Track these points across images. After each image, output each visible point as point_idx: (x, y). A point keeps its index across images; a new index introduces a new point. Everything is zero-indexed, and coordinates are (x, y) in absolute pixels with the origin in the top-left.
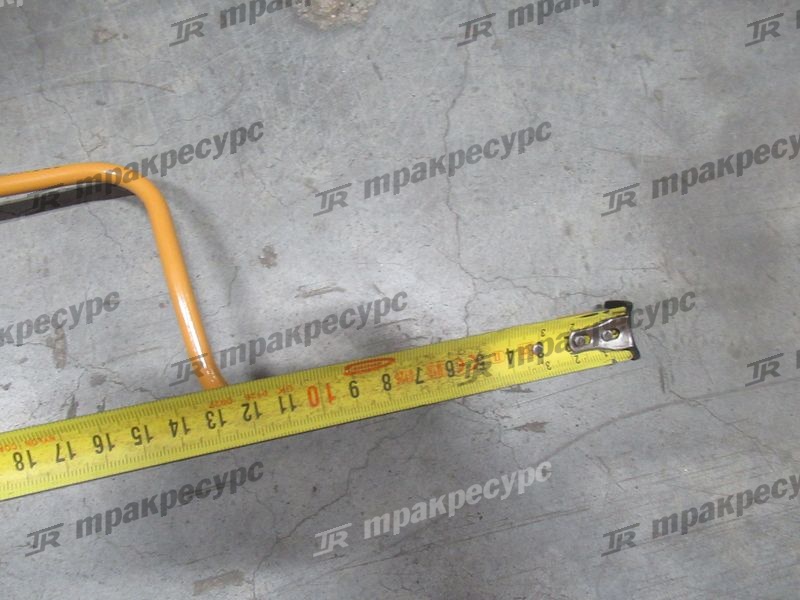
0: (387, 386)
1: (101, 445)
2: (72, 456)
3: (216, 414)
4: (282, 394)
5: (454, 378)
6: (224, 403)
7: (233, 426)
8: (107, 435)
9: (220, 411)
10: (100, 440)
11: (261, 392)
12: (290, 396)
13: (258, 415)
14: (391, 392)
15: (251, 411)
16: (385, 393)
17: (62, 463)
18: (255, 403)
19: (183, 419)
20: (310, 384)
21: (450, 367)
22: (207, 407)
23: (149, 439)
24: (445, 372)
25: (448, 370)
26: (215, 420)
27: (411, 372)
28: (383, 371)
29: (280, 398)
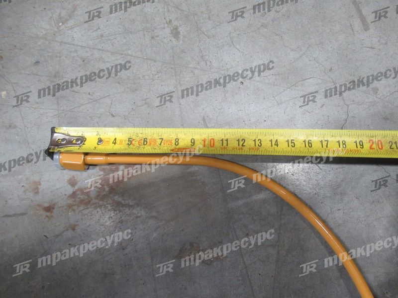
0: (177, 140)
1: (309, 143)
2: (322, 141)
3: (257, 145)
4: (226, 147)
5: (144, 137)
6: (253, 149)
7: (251, 138)
8: (306, 147)
9: (255, 146)
10: (309, 145)
11: (235, 150)
12: (223, 145)
13: (238, 140)
14: (176, 137)
15: (241, 143)
16: (179, 137)
17: (326, 139)
18: (239, 145)
19: (272, 146)
20: (213, 148)
21: (145, 142)
22: (260, 149)
23: (288, 141)
24: (148, 141)
25: (147, 142)
26: (258, 143)
27: (164, 144)
28: (177, 147)
29: (227, 145)
